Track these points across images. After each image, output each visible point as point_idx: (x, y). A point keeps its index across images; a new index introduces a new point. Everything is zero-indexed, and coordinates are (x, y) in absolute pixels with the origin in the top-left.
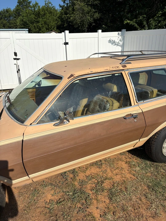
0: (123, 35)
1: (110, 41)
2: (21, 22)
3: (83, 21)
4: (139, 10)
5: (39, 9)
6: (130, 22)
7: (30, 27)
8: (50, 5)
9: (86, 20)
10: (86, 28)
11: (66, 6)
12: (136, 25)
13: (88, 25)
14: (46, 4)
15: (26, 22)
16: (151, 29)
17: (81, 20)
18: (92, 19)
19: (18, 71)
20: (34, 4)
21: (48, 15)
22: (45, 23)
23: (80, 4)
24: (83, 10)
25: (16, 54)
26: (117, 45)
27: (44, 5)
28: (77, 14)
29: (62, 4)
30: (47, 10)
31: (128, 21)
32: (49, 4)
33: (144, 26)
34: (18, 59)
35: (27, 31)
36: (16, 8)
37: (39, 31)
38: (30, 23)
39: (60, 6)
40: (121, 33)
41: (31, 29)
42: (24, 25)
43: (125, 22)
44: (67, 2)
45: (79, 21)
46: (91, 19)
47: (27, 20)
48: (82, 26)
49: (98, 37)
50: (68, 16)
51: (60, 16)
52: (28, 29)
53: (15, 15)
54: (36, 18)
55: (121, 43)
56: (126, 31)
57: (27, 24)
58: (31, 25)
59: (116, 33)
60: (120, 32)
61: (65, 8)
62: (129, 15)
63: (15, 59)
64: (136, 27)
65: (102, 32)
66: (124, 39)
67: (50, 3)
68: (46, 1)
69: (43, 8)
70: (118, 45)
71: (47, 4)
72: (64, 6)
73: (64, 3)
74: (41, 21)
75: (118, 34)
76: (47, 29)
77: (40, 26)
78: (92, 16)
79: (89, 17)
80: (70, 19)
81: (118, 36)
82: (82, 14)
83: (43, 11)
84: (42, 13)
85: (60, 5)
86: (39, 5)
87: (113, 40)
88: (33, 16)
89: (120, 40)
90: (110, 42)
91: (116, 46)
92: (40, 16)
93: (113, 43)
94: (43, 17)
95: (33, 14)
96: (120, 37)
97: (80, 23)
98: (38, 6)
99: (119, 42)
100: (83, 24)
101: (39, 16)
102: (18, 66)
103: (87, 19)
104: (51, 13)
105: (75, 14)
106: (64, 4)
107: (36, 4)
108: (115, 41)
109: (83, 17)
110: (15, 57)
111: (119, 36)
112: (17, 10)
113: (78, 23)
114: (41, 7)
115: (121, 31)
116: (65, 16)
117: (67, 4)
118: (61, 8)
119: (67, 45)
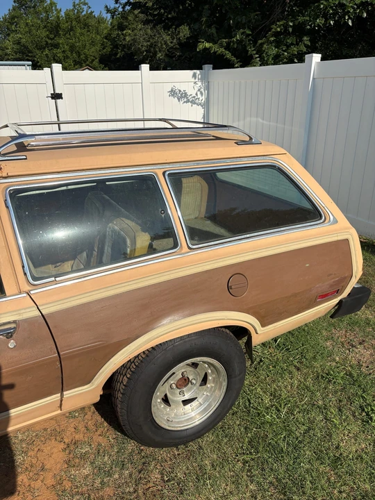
0: (205, 79)
1: (173, 93)
2: (15, 46)
3: (153, 46)
4: (234, 19)
5: (58, 17)
6: (211, 48)
7: (37, 56)
8: (85, 8)
9: (161, 43)
11: (120, 9)
12: (228, 55)
13: (166, 55)
14: (74, 6)
15: (26, 47)
16: (267, 65)
17: (149, 43)
20: (46, 4)
21: (79, 30)
22: (72, 48)
26: (191, 102)
27: (72, 8)
28: (140, 29)
29: (112, 5)
30: (78, 19)
31: (207, 45)
32: (83, 6)
33: (251, 57)
35: (28, 65)
36: (10, 13)
38: (38, 49)
39: (108, 10)
40: (201, 74)
41: (38, 62)
42: (23, 53)
43: (200, 47)
45: (144, 45)
46: (172, 43)
47: (30, 40)
49: (142, 83)
51: (109, 34)
52: (30, 63)
53: (8, 29)
54: (52, 36)
55: (202, 98)
56: (213, 69)
57: (30, 51)
58: (38, 53)
59: (187, 74)
60: (198, 72)
61: (119, 14)
62: (213, 30)
64: (230, 60)
65: (150, 70)
66: (208, 88)
67: (85, 4)
69: (69, 15)
70: (195, 103)
71: (77, 4)
72: (116, 10)
73: (116, 3)
74: (63, 44)
75: (194, 76)
76: (76, 63)
77: (61, 55)
78: (174, 35)
80: (125, 39)
81: (193, 80)
83: (67, 22)
84: (64, 26)
85: (106, 7)
86: (58, 7)
87: (180, 91)
88: (44, 33)
89: (200, 91)
90: (173, 95)
91: (190, 104)
92: (61, 33)
93: (181, 97)
94: (68, 36)
95: (45, 27)
96: (200, 84)
97: (148, 51)
98: (56, 10)
99: (197, 94)
101: (57, 32)
103: (163, 42)
104: (86, 25)
105: (135, 29)
106: (117, 5)
107: (51, 3)
108: (186, 93)
109: (155, 36)
111: (197, 80)
112: (13, 18)
113: (143, 49)
114: (63, 12)
115: (200, 68)
116: (118, 34)
117: (124, 5)
118: (109, 15)
119: (59, 101)
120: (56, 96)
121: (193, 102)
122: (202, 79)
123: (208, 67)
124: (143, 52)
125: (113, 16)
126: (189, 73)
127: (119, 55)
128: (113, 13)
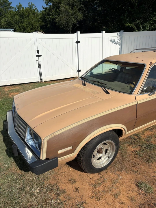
2: (6, 22)
3: (67, 22)
4: (136, 15)
5: (23, 11)
6: (130, 25)
8: (33, 6)
9: (71, 21)
10: (70, 29)
11: (49, 8)
12: (135, 27)
13: (72, 26)
14: (29, 6)
15: (10, 22)
17: (66, 21)
18: (76, 20)
20: (18, 6)
21: (32, 16)
23: (65, 7)
24: (68, 12)
25: (38, 52)
28: (62, 16)
29: (45, 6)
30: (31, 11)
33: (140, 28)
34: (40, 56)
37: (24, 30)
38: (15, 23)
39: (43, 8)
40: (120, 33)
41: (15, 29)
42: (9, 25)
44: (50, 5)
45: (64, 22)
47: (12, 20)
48: (66, 26)
49: (102, 37)
51: (41, 17)
52: (13, 29)
54: (21, 18)
55: (120, 42)
56: (124, 32)
57: (12, 25)
58: (15, 25)
60: (119, 33)
62: (128, 19)
63: (37, 56)
64: (134, 29)
66: (122, 39)
67: (33, 5)
68: (29, 3)
69: (27, 10)
71: (30, 5)
74: (26, 21)
75: (118, 34)
76: (31, 29)
77: (25, 26)
78: (76, 18)
79: (73, 19)
80: (55, 20)
81: (117, 36)
82: (67, 16)
83: (27, 12)
84: (26, 14)
85: (43, 7)
86: (23, 7)
87: (113, 40)
88: (17, 17)
89: (119, 40)
90: (111, 41)
91: (116, 44)
92: (25, 17)
93: (114, 42)
94: (27, 18)
95: (18, 15)
96: (119, 37)
97: (65, 24)
98: (22, 8)
100: (68, 25)
101: (23, 16)
104: (34, 14)
105: (60, 16)
106: (47, 6)
107: (20, 5)
108: (115, 40)
109: (68, 18)
110: (37, 54)
113: (64, 23)
114: (25, 8)
117: (50, 6)
118: (44, 10)
119: (79, 44)
120: (78, 42)
121: (117, 44)
122: (120, 36)
123: (122, 31)
124: (64, 25)
125: (45, 11)
126: (116, 33)
127: (48, 26)
128: (46, 9)
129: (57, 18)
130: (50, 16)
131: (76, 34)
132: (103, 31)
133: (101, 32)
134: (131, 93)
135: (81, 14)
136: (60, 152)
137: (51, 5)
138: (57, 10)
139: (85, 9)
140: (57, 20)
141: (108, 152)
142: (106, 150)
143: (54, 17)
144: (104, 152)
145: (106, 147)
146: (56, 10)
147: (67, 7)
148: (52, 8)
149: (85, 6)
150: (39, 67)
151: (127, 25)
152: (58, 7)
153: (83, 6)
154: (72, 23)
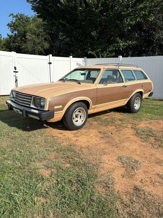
1: (77, 64)
6: (92, 53)
9: (37, 49)
16: (104, 57)
17: (33, 49)
18: (42, 49)
19: (16, 81)
23: (31, 36)
24: (35, 41)
25: (15, 68)
28: (29, 44)
29: (10, 34)
33: (99, 56)
34: (17, 72)
39: (8, 36)
44: (15, 33)
45: (30, 49)
49: (70, 61)
50: (16, 45)
51: (5, 44)
61: (13, 37)
63: (14, 72)
64: (95, 56)
78: (42, 47)
79: (40, 47)
80: (22, 47)
81: (82, 61)
82: (33, 44)
85: (8, 34)
100: (34, 53)
102: (16, 77)
105: (26, 43)
106: (13, 34)
108: (80, 64)
109: (35, 46)
110: (15, 70)
117: (15, 34)
119: (50, 64)
120: (50, 63)
123: (86, 58)
124: (30, 52)
125: (10, 38)
128: (10, 37)
129: (23, 45)
130: (15, 43)
131: (48, 56)
132: (71, 56)
133: (69, 57)
134: (93, 83)
135: (47, 44)
136: (56, 107)
137: (17, 33)
138: (23, 38)
139: (50, 40)
140: (23, 46)
141: (82, 117)
142: (81, 116)
143: (20, 45)
144: (79, 117)
145: (80, 114)
146: (21, 38)
147: (34, 36)
148: (18, 36)
149: (51, 37)
150: (16, 82)
151: (89, 52)
152: (24, 36)
153: (49, 36)
154: (39, 51)
